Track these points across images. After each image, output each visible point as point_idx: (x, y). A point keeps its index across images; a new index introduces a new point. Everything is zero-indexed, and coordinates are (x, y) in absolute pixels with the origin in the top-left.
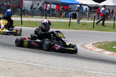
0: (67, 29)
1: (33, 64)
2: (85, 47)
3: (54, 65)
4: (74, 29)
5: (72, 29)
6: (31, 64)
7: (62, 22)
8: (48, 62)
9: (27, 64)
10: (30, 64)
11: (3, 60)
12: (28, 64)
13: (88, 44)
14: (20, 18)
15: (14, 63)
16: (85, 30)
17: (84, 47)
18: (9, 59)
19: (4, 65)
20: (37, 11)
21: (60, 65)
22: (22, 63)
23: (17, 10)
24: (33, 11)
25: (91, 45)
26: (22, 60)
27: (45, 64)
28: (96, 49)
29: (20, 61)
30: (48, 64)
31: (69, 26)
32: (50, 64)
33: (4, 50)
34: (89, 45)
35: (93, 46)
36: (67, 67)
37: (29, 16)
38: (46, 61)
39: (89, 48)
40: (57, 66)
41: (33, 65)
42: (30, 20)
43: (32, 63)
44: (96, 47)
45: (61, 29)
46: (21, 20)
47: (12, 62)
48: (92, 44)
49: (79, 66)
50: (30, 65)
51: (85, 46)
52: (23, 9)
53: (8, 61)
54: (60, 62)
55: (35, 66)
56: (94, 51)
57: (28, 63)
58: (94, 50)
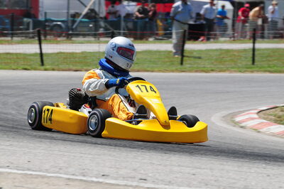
0: (177, 71)
1: (101, 180)
2: (236, 124)
3: (162, 180)
4: (196, 71)
5: (190, 71)
6: (95, 179)
7: (158, 52)
8: (142, 172)
9: (81, 180)
10: (89, 179)
11: (9, 173)
12: (85, 181)
13: (244, 112)
14: (38, 46)
15: (45, 180)
16: (231, 72)
17: (233, 121)
18: (29, 170)
19: (15, 186)
20: (81, 22)
21: (180, 180)
22: (69, 179)
23: (21, 23)
24: (70, 24)
25: (256, 116)
26: (67, 168)
27: (134, 178)
28: (272, 127)
29: (61, 171)
30: (144, 177)
31: (182, 64)
32: (148, 178)
33: (8, 143)
34: (247, 117)
35: (260, 118)
36: (200, 182)
37: (59, 39)
38: (134, 170)
39: (250, 124)
40: (170, 182)
41: (101, 183)
42: (62, 51)
43: (97, 178)
44: (270, 120)
45: (159, 71)
46: (38, 51)
47: (37, 176)
48: (256, 111)
49: (234, 179)
50: (92, 182)
51: (238, 119)
52: (41, 18)
53: (26, 174)
54: (176, 169)
55: (107, 183)
56: (264, 133)
57: (84, 176)
58: (264, 130)
